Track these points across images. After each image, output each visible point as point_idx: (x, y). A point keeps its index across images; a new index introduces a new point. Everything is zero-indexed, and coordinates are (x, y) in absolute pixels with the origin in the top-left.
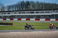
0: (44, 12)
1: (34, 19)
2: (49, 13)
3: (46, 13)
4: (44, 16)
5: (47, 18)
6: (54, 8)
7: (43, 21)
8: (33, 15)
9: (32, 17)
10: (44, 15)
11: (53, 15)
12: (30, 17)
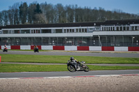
0: (75, 31)
1: (51, 47)
2: (86, 31)
3: (80, 31)
4: (75, 41)
5: (81, 43)
6: (99, 19)
7: (71, 52)
8: (48, 38)
9: (46, 41)
10: (76, 38)
11: (95, 37)
12: (42, 41)
